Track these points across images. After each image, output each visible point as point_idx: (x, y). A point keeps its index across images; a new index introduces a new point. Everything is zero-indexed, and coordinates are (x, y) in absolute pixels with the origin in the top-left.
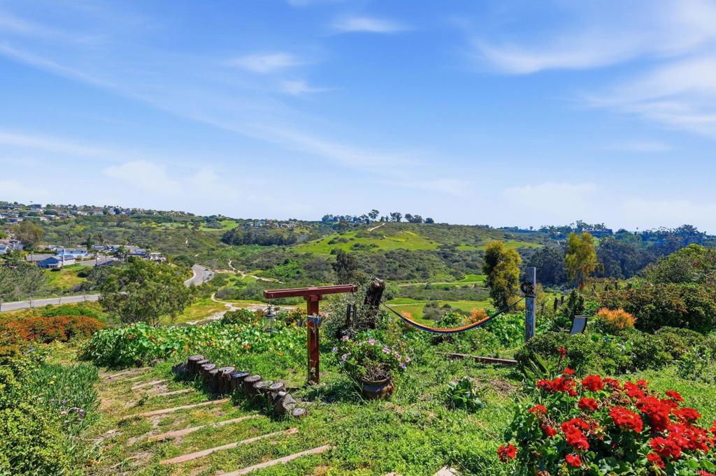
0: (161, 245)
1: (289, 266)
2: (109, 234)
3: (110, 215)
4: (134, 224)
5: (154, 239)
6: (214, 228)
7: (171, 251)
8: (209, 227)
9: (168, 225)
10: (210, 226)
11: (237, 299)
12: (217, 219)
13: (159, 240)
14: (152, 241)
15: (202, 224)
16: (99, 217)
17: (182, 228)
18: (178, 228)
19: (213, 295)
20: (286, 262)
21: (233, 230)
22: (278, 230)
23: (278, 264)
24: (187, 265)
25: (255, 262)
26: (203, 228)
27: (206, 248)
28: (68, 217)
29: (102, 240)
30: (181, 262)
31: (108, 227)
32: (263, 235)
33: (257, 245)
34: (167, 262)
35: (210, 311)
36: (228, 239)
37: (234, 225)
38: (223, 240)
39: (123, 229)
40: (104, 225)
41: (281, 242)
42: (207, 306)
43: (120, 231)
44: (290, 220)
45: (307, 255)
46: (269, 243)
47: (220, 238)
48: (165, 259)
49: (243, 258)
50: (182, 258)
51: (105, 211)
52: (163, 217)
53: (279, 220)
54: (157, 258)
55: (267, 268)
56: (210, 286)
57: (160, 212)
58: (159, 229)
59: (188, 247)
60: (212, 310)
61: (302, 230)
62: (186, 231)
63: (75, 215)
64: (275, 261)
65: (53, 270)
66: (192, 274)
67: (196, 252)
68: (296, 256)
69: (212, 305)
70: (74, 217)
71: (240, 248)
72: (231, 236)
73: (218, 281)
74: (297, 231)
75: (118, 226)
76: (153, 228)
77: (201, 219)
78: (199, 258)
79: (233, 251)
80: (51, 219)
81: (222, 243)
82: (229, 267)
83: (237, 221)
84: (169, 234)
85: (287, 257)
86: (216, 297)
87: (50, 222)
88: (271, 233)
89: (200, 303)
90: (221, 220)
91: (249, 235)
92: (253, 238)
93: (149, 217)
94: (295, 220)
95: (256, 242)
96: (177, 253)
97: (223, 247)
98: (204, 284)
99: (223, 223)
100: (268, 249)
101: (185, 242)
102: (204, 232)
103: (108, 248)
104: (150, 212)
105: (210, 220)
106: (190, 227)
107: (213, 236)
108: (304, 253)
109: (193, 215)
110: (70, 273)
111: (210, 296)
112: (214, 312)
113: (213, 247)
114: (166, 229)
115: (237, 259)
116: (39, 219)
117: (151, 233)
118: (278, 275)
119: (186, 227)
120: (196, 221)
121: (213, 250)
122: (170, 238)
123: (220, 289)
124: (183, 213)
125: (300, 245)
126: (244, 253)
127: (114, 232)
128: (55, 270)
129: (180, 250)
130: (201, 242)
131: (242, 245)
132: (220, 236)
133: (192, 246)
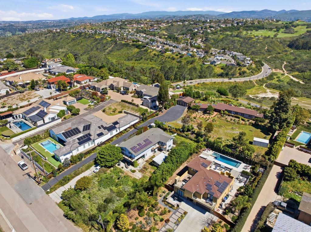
0: (253, 50)
2: (233, 42)
3: (234, 26)
6: (289, 33)
7: (257, 54)
8: (285, 33)
10: (286, 31)
11: (274, 88)
13: (253, 46)
14: (250, 46)
15: (282, 30)
16: (229, 27)
17: (266, 38)
18: (264, 38)
19: (264, 85)
23: (310, 70)
24: (260, 66)
25: (298, 66)
26: (280, 35)
27: (276, 52)
28: (217, 29)
30: (258, 64)
31: (232, 37)
34: (252, 64)
35: (259, 92)
37: (303, 31)
38: (289, 45)
39: (238, 39)
42: (260, 90)
43: (237, 40)
47: (288, 43)
48: (251, 62)
50: (259, 61)
51: (232, 23)
54: (248, 62)
55: (302, 72)
56: (265, 80)
58: (254, 39)
59: (266, 52)
60: (261, 92)
62: (268, 40)
63: (220, 27)
65: (214, 66)
66: (261, 72)
67: (269, 55)
69: (262, 90)
71: (298, 52)
72: (295, 43)
73: (271, 77)
75: (237, 35)
76: (252, 38)
77: (283, 26)
78: (269, 60)
79: (290, 56)
81: (287, 48)
82: (282, 68)
83: (308, 26)
84: (259, 43)
86: (266, 86)
87: (211, 32)
89: (258, 87)
97: (286, 51)
98: (263, 79)
99: (296, 29)
101: (265, 48)
102: (280, 38)
103: (231, 54)
105: (287, 27)
107: (284, 41)
110: (219, 67)
111: (263, 85)
112: (261, 93)
113: (280, 51)
114: (258, 39)
115: (289, 63)
116: (207, 31)
117: (250, 41)
118: (304, 78)
122: (259, 45)
123: (269, 82)
127: (235, 40)
128: (215, 66)
129: (261, 53)
130: (274, 48)
131: (300, 49)
132: (289, 41)
133: (269, 51)
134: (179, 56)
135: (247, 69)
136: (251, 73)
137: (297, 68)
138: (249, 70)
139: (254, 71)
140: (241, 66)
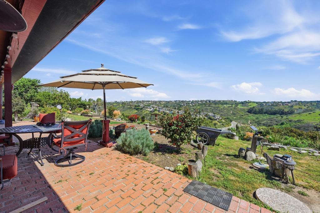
0: (222, 113)
1: (283, 126)
2: (206, 109)
3: (207, 103)
4: (214, 106)
5: (219, 111)
6: (245, 106)
7: (225, 116)
8: (243, 106)
9: (225, 105)
12: (247, 103)
13: (221, 111)
14: (219, 112)
15: (239, 105)
16: (204, 103)
17: (230, 107)
18: (229, 107)
20: (282, 124)
21: (254, 107)
22: (282, 107)
23: (277, 125)
24: (229, 121)
25: (262, 122)
26: (239, 106)
27: (240, 115)
28: (196, 104)
29: (203, 111)
30: (227, 120)
31: (206, 107)
32: (270, 109)
33: (266, 114)
34: (222, 119)
36: (250, 111)
37: (255, 105)
38: (248, 112)
39: (210, 107)
40: (205, 106)
41: (282, 113)
44: (292, 101)
45: (299, 121)
46: (274, 113)
47: (247, 111)
48: (221, 118)
49: (257, 120)
50: (228, 118)
51: (206, 101)
52: (225, 103)
53: (283, 101)
54: (218, 118)
55: (269, 126)
57: (223, 101)
58: (222, 107)
61: (300, 107)
62: (232, 108)
63: (198, 103)
64: (275, 123)
66: (231, 125)
67: (235, 116)
68: (290, 121)
70: (198, 104)
71: (257, 116)
72: (253, 110)
74: (295, 107)
75: (209, 106)
76: (220, 107)
77: (240, 103)
78: (235, 119)
79: (252, 117)
80: (192, 105)
81: (247, 113)
82: (248, 124)
83: (257, 103)
85: (283, 121)
88: (276, 108)
90: (249, 103)
91: (262, 109)
92: (264, 111)
93: (219, 103)
94: (295, 101)
95: (265, 113)
96: (227, 116)
97: (247, 114)
99: (249, 104)
100: (272, 116)
101: (231, 112)
102: (240, 108)
104: (220, 101)
105: (243, 103)
106: (234, 106)
107: (244, 110)
108: (296, 120)
109: (236, 101)
113: (243, 114)
114: (224, 107)
115: (253, 121)
116: (190, 105)
117: (218, 109)
119: (232, 106)
120: (237, 103)
121: (243, 116)
122: (225, 110)
124: (232, 101)
125: (295, 115)
126: (258, 118)
129: (228, 115)
130: (237, 112)
131: (257, 114)
132: (247, 110)
133: (233, 114)
134: (163, 114)
135: (218, 122)
136: (222, 125)
137: (263, 123)
138: (220, 123)
139: (225, 124)
140: (213, 120)
